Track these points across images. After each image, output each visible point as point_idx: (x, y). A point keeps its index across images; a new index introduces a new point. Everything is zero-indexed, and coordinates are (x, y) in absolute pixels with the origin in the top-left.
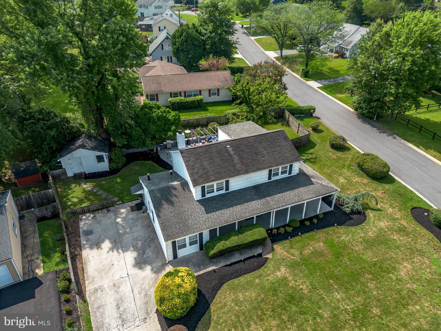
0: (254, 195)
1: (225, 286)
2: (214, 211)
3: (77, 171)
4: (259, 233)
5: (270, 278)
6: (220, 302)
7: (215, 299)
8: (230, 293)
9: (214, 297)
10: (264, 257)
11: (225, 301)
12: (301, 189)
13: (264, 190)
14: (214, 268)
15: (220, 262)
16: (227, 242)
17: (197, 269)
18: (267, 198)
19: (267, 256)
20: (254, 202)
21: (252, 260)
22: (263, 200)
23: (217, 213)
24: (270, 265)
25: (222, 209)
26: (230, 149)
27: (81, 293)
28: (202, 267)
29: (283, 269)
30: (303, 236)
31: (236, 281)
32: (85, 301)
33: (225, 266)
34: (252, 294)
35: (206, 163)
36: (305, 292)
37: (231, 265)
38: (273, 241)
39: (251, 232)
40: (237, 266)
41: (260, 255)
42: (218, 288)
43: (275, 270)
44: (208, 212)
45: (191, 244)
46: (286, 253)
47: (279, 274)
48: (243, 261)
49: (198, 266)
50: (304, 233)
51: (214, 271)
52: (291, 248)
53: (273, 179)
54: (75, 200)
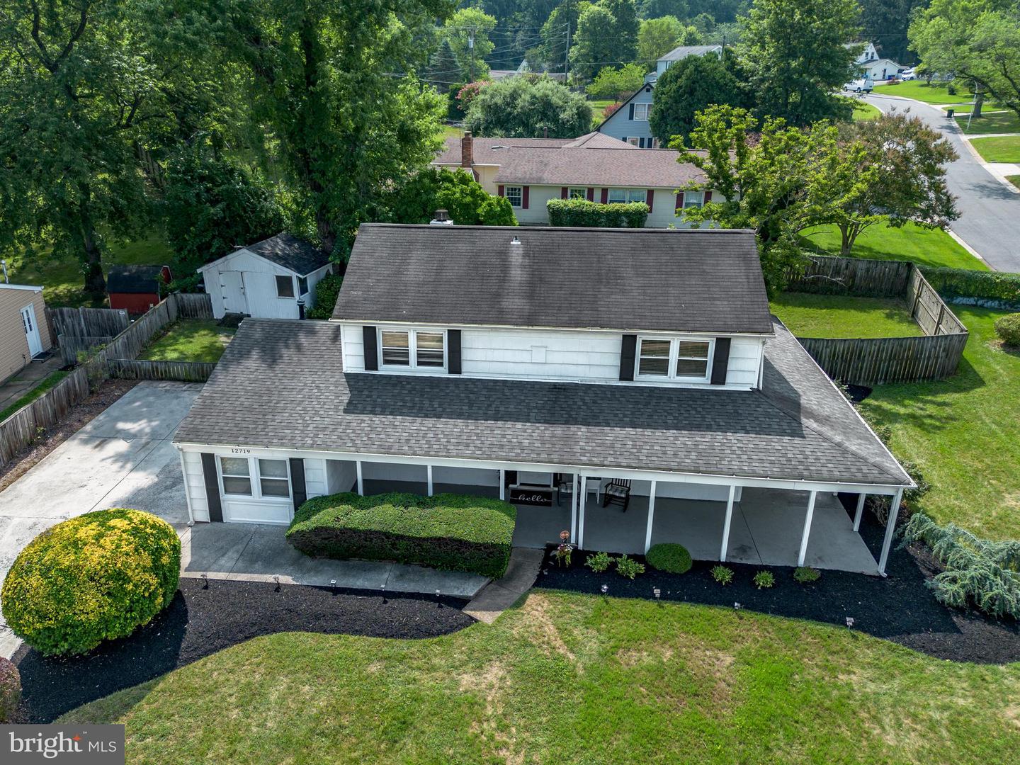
0: (536, 408)
1: (266, 640)
2: (373, 413)
3: (236, 309)
5: (426, 680)
6: (205, 677)
7: (201, 662)
8: (258, 665)
9: (206, 654)
10: (468, 612)
11: (222, 678)
12: (734, 438)
13: (585, 404)
14: (285, 579)
15: (317, 571)
16: (355, 515)
17: (240, 564)
18: (573, 428)
19: (477, 615)
20: (519, 425)
21: (417, 604)
22: (559, 430)
23: (377, 419)
24: (460, 642)
25: (401, 414)
26: (517, 252)
28: (258, 565)
29: (494, 673)
31: (307, 639)
33: (321, 588)
37: (336, 591)
38: (542, 583)
39: (456, 510)
40: (352, 602)
41: (460, 603)
42: (241, 636)
43: (463, 664)
44: (351, 408)
45: (267, 489)
46: (550, 629)
47: (467, 680)
48: (388, 595)
49: (253, 559)
50: (679, 599)
51: (278, 588)
52: (588, 623)
53: (643, 380)
54: (174, 355)
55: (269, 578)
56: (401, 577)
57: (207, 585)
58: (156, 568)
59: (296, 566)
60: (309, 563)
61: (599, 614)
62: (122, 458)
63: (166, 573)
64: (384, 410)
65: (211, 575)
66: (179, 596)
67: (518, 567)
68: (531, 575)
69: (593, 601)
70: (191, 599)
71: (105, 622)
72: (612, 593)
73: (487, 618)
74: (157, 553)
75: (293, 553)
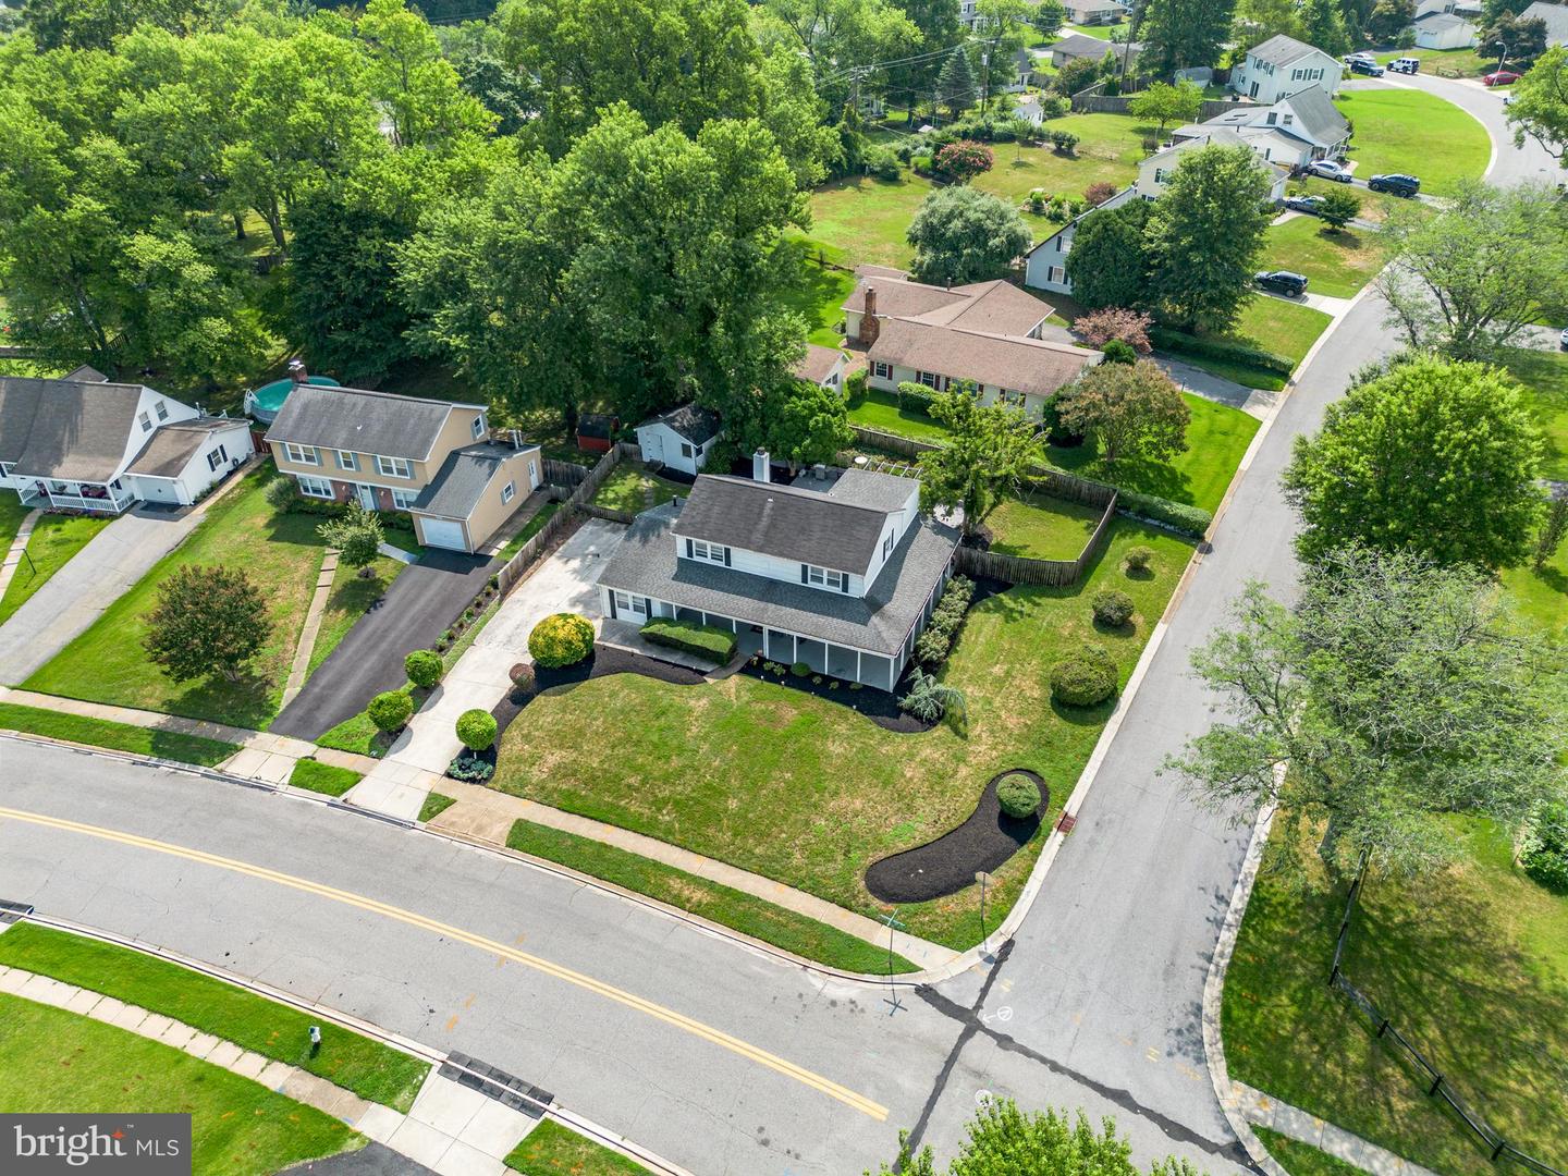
0: (755, 590)
1: (623, 675)
2: (684, 582)
3: (657, 458)
4: (719, 642)
5: (678, 700)
6: (598, 684)
7: (598, 679)
8: (619, 684)
9: (600, 676)
10: (704, 678)
11: (605, 686)
13: (779, 592)
14: (636, 651)
15: (651, 650)
16: (669, 629)
17: (620, 641)
18: (770, 604)
19: (708, 679)
20: (748, 599)
21: (686, 671)
22: (762, 605)
23: (685, 585)
24: (697, 688)
25: (697, 585)
26: (769, 506)
27: (504, 595)
28: (627, 643)
29: (704, 701)
30: (786, 689)
31: (639, 677)
32: (500, 604)
33: (649, 657)
34: (636, 698)
35: (716, 509)
36: (689, 734)
37: (655, 660)
38: (742, 671)
40: (662, 666)
41: (703, 673)
42: (615, 671)
43: (694, 696)
44: (676, 578)
45: (636, 609)
46: (733, 690)
47: (692, 703)
48: (675, 665)
49: (626, 640)
50: (793, 687)
51: (633, 654)
52: (750, 690)
53: (811, 584)
54: (611, 495)
55: (630, 649)
56: (684, 658)
57: (605, 648)
58: (584, 641)
59: (643, 647)
60: (649, 645)
61: (756, 687)
62: (575, 571)
63: (588, 643)
64: (691, 581)
65: (607, 644)
66: (593, 653)
67: (736, 662)
68: (739, 667)
69: (757, 681)
70: (597, 654)
71: (564, 658)
72: (766, 679)
73: (710, 681)
74: (584, 635)
75: (643, 641)
